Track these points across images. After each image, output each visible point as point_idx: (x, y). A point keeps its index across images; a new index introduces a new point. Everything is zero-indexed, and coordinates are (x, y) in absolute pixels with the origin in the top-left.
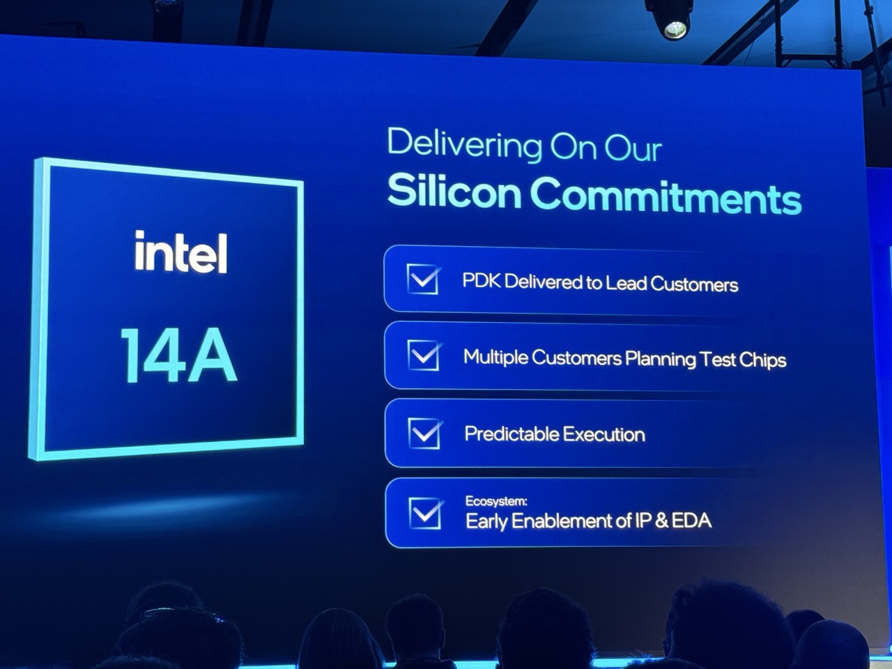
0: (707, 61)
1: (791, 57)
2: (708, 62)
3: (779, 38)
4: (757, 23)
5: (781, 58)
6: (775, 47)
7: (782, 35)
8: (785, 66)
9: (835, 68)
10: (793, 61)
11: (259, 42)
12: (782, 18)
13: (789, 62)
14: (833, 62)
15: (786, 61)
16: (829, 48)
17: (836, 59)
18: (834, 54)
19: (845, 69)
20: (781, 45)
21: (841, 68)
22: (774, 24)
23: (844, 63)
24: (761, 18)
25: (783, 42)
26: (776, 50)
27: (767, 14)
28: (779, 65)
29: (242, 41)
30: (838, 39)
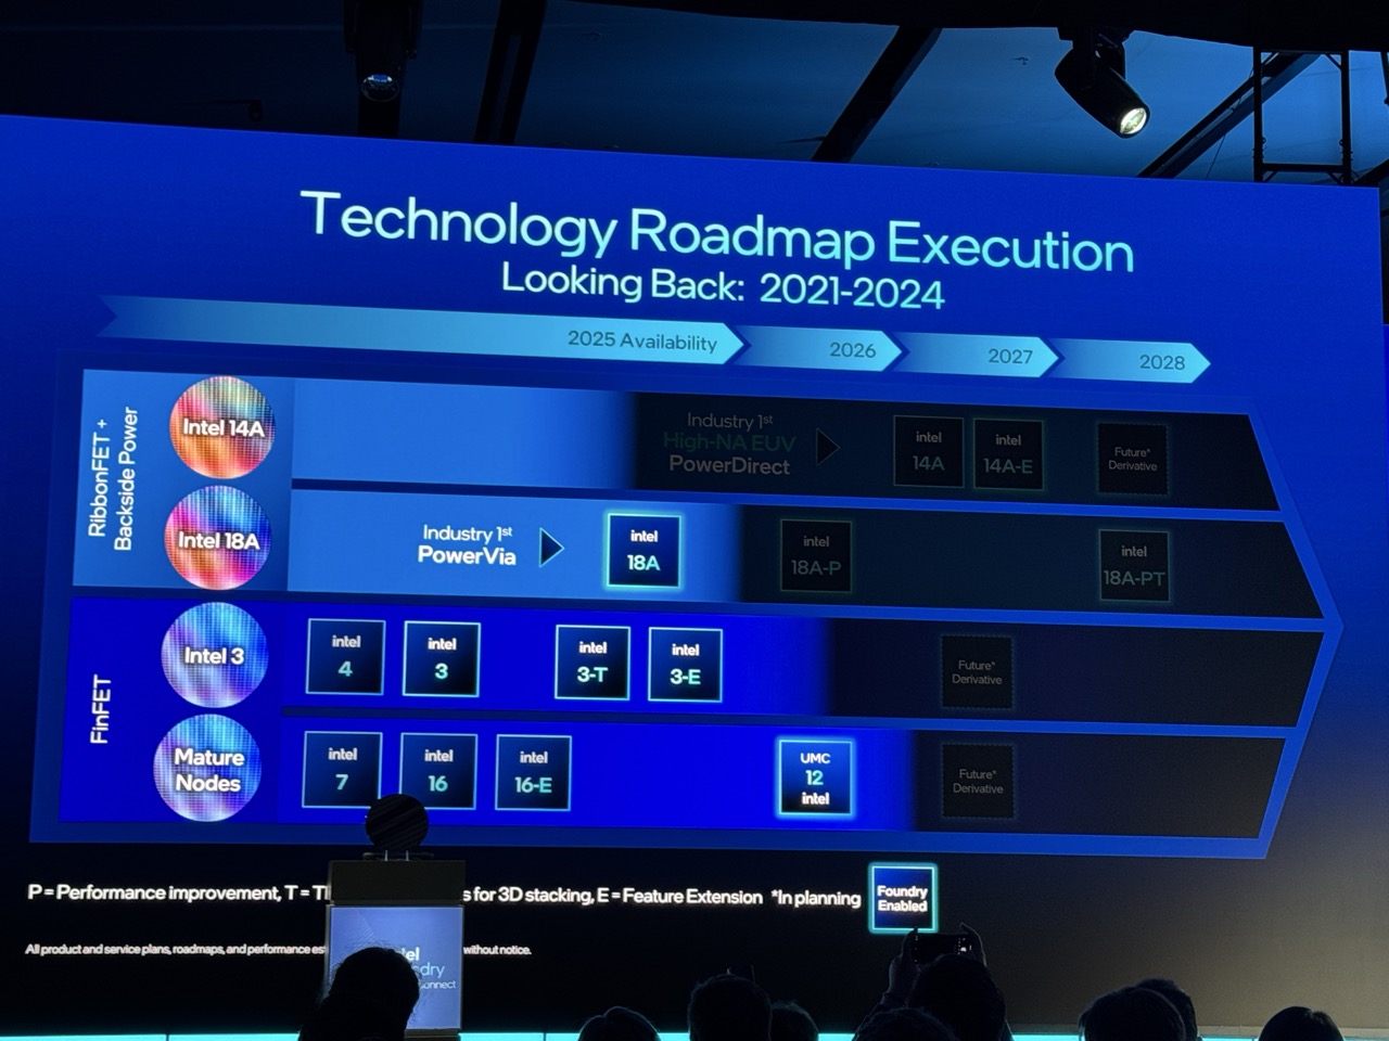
0: (1148, 169)
1: (1276, 168)
2: (1147, 173)
3: (1259, 139)
4: (1228, 112)
5: (1261, 168)
6: (1252, 153)
7: (1264, 136)
8: (1267, 181)
9: (1340, 184)
10: (1280, 174)
11: (507, 138)
12: (1263, 105)
13: (1272, 176)
14: (1337, 175)
15: (1269, 173)
16: (1332, 155)
17: (1342, 172)
18: (1340, 163)
20: (1261, 150)
21: (1350, 185)
22: (1253, 114)
23: (1353, 175)
24: (1235, 104)
25: (1264, 146)
26: (1255, 157)
27: (1242, 98)
28: (1258, 178)
29: (482, 137)
30: (1346, 141)
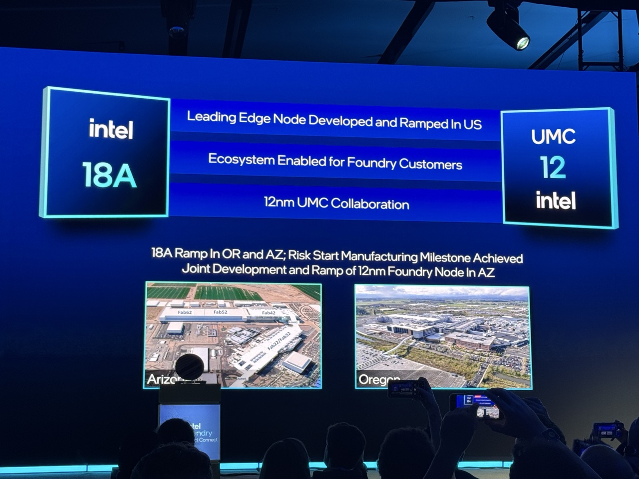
0: (532, 66)
1: (589, 64)
2: (531, 68)
3: (581, 51)
4: (567, 40)
5: (582, 64)
6: (578, 57)
7: (583, 49)
8: (584, 70)
9: (618, 71)
10: (590, 67)
11: (237, 55)
12: (582, 37)
13: (587, 67)
14: (617, 67)
15: (585, 67)
16: (614, 58)
17: (619, 65)
18: (618, 61)
19: (625, 71)
20: (582, 56)
21: (622, 71)
22: (578, 41)
23: (624, 67)
24: (569, 37)
25: (583, 54)
26: (579, 59)
27: (573, 34)
28: (580, 69)
29: (226, 55)
30: (621, 51)
